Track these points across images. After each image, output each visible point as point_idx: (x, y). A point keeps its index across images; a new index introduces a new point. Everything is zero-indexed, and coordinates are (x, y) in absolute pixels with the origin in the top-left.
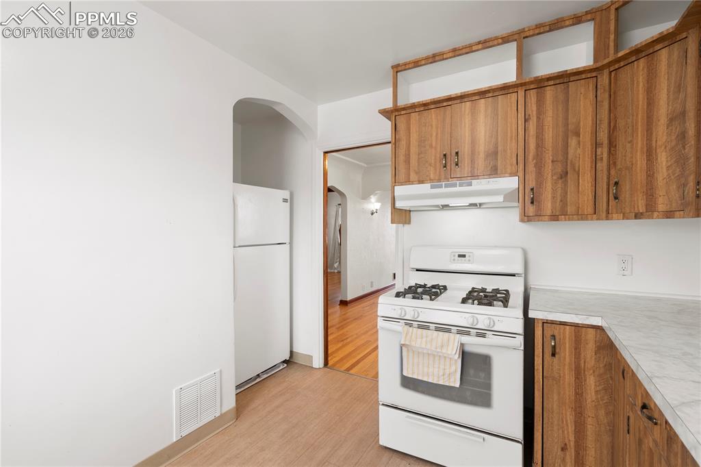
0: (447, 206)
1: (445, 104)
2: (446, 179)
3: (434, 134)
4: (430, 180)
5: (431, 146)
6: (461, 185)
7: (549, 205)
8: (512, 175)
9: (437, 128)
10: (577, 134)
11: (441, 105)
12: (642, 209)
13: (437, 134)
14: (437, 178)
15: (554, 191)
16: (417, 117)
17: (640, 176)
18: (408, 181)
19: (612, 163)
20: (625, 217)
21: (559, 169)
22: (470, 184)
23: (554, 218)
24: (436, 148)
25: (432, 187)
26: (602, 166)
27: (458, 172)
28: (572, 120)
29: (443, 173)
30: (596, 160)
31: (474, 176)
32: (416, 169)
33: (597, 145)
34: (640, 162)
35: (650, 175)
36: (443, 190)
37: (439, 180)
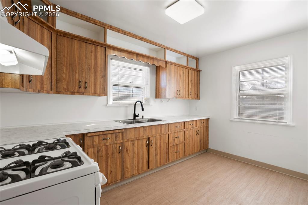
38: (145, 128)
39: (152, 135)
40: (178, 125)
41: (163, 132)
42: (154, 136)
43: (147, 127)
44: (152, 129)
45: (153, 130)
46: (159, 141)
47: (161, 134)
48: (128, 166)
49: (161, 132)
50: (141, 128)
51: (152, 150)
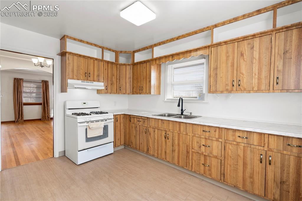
0: (85, 88)
1: (86, 58)
2: (86, 80)
3: (82, 65)
4: (81, 79)
5: (81, 69)
6: (90, 83)
7: (109, 90)
8: (102, 82)
9: (83, 64)
10: (114, 76)
11: (85, 57)
12: (124, 93)
13: (83, 66)
14: (83, 79)
15: (110, 87)
16: (77, 58)
17: (124, 87)
18: (73, 78)
19: (119, 83)
20: (122, 94)
21: (111, 83)
22: (93, 83)
23: (110, 93)
24: (83, 70)
25: (82, 82)
26: (118, 83)
27: (89, 78)
28: (113, 72)
29: (85, 78)
30: (117, 82)
31: (94, 81)
32: (76, 75)
33: (117, 79)
34: (124, 84)
35: (126, 87)
36: (85, 83)
37: (84, 80)
38: (163, 121)
39: (169, 130)
40: (207, 129)
41: (182, 131)
42: (171, 131)
43: (165, 121)
44: (169, 123)
45: (171, 125)
46: (176, 138)
47: (179, 132)
48: (151, 146)
49: (180, 130)
50: (159, 120)
51: (169, 144)
